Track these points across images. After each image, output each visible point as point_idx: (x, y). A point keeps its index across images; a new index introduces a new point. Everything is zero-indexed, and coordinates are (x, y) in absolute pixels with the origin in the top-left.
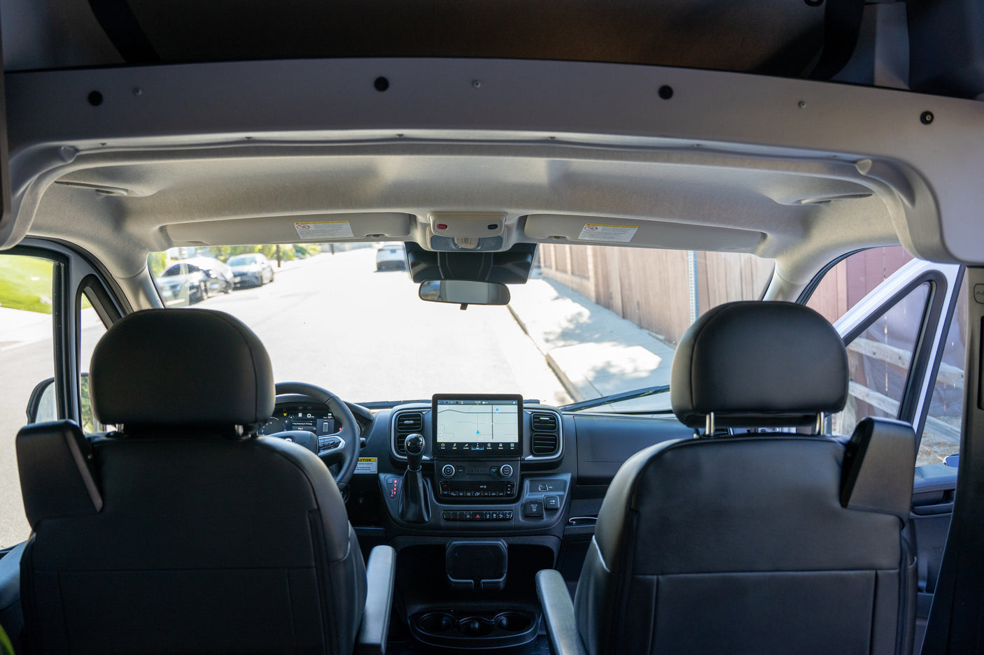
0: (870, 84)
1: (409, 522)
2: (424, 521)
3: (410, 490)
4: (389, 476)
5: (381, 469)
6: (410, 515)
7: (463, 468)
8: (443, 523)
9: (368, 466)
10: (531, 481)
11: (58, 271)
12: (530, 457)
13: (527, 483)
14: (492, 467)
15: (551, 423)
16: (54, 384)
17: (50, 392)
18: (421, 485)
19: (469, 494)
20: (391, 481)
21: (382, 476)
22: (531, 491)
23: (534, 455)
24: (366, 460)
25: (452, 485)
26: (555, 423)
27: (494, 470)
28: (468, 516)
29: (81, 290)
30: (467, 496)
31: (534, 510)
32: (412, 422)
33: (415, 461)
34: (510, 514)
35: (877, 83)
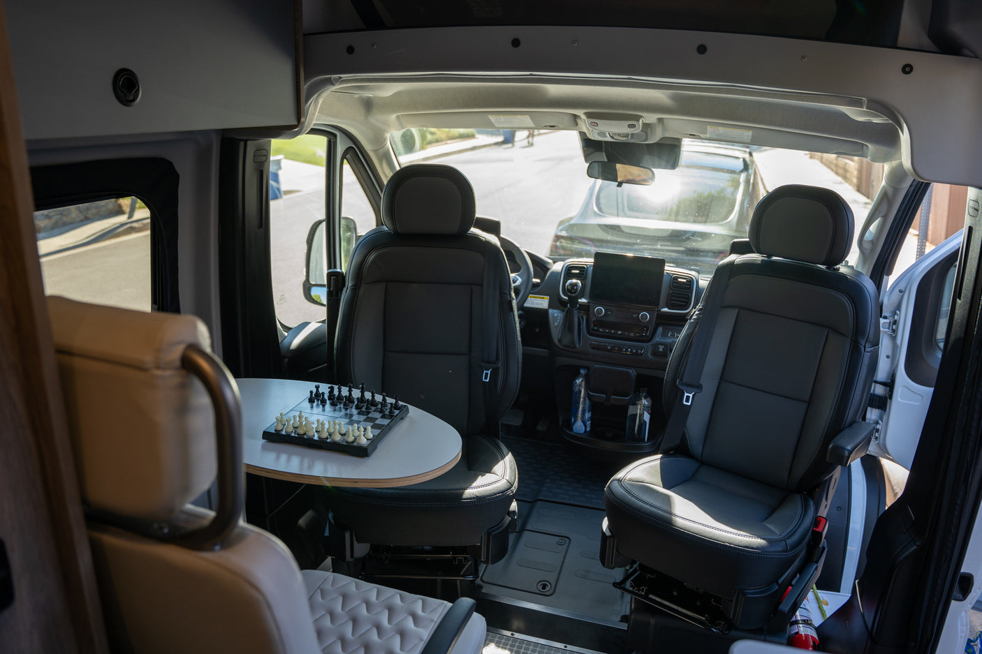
0: (894, 46)
1: (565, 346)
2: (575, 347)
3: (568, 324)
4: (555, 311)
5: (551, 305)
6: (566, 341)
7: (612, 311)
8: (591, 350)
9: (539, 302)
10: (663, 328)
11: (329, 143)
12: (666, 310)
13: (660, 329)
14: (633, 313)
15: (687, 285)
16: (324, 223)
17: (322, 228)
18: (576, 320)
19: (613, 331)
20: (556, 315)
21: (551, 311)
22: (662, 336)
23: (669, 309)
24: (541, 298)
25: (601, 323)
26: (690, 285)
27: (635, 316)
28: (609, 348)
29: (343, 157)
30: (611, 333)
31: (661, 350)
32: (578, 271)
33: (573, 300)
34: (641, 350)
35: (899, 45)
